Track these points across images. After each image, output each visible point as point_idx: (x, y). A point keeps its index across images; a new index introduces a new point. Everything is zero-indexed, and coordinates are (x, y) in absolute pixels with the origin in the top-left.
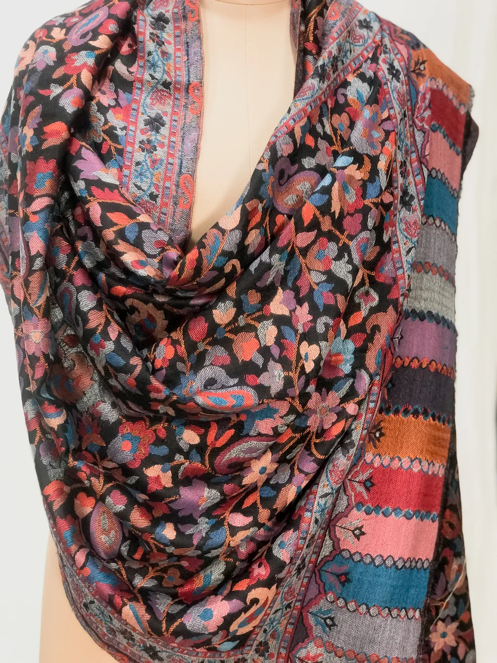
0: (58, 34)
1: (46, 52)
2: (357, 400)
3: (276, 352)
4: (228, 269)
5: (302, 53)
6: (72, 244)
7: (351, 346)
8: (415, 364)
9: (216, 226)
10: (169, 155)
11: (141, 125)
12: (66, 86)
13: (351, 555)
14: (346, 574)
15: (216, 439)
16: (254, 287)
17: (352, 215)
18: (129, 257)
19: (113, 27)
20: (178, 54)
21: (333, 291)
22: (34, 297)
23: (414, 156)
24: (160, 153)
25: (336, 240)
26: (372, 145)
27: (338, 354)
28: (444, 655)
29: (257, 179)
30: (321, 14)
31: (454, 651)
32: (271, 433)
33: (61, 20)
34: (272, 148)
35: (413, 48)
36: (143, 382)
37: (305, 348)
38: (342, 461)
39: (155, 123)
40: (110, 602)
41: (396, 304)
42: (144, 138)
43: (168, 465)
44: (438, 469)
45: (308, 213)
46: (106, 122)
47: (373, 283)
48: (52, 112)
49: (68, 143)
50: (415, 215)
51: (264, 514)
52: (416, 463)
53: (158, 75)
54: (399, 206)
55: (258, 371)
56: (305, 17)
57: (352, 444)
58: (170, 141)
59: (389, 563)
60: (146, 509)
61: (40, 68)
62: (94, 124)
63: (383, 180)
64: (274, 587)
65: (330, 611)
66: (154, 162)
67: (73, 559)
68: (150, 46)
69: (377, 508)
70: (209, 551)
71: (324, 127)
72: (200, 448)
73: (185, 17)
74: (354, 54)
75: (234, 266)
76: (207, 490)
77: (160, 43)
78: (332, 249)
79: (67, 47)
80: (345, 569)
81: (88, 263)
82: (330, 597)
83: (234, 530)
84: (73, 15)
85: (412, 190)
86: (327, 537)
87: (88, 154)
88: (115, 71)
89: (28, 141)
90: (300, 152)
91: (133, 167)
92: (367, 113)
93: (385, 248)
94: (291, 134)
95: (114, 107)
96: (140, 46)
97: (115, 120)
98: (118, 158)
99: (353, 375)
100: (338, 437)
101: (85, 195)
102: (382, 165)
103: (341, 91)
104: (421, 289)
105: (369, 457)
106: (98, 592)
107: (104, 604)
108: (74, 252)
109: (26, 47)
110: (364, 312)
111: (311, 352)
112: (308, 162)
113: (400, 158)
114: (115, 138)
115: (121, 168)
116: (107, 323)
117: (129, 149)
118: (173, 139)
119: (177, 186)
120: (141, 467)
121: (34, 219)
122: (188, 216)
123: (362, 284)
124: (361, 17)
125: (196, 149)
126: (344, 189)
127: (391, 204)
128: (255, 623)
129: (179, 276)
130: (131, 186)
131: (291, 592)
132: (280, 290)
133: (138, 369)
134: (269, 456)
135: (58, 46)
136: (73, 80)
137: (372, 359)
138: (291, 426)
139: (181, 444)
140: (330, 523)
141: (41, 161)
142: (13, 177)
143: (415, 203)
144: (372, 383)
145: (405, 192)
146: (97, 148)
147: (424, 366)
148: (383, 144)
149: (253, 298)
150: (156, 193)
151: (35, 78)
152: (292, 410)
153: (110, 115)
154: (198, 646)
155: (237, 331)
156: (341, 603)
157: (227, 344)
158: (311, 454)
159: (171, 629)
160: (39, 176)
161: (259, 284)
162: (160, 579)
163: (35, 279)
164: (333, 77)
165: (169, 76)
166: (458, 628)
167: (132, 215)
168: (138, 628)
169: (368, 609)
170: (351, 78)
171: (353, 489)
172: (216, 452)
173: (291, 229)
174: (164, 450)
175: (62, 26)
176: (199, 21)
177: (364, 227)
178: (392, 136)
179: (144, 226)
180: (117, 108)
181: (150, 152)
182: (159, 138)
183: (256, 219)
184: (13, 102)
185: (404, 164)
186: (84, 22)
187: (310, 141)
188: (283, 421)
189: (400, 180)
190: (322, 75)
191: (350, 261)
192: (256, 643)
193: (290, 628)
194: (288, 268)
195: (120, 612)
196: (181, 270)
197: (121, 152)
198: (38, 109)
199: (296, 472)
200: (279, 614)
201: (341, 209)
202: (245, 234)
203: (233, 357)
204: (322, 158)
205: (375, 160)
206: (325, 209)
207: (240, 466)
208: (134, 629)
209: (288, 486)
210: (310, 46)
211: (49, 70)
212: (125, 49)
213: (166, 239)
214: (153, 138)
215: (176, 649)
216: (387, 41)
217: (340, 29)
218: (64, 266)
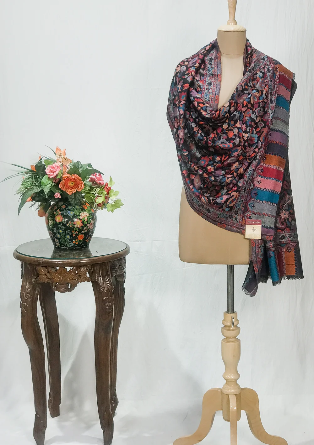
0: (186, 63)
1: (184, 67)
2: (258, 148)
3: (238, 135)
4: (226, 116)
5: (246, 66)
6: (190, 113)
7: (257, 136)
8: (275, 142)
9: (224, 106)
10: (213, 91)
11: (206, 84)
12: (189, 75)
13: (258, 188)
14: (257, 193)
15: (224, 159)
16: (232, 120)
17: (256, 104)
18: (204, 113)
19: (199, 61)
20: (215, 67)
21: (251, 121)
22: (181, 124)
23: (274, 91)
24: (211, 91)
25: (252, 110)
26: (262, 88)
27: (254, 138)
28: (285, 220)
29: (233, 96)
30: (251, 57)
31: (288, 219)
32: (237, 155)
33: (187, 60)
34: (237, 88)
35: (276, 65)
36: (207, 142)
37: (244, 134)
38: (255, 163)
39: (210, 84)
40: (199, 197)
41: (268, 126)
42: (207, 87)
43: (213, 165)
44: (282, 170)
45: (245, 103)
46: (198, 84)
47: (263, 121)
48: (185, 81)
49: (189, 89)
50: (273, 105)
51: (235, 175)
52: (275, 167)
53: (210, 73)
54: (270, 103)
55: (233, 140)
56: (247, 57)
57: (257, 159)
58: (213, 88)
59: (268, 190)
60: (207, 174)
61: (182, 71)
62: (195, 84)
63: (264, 96)
64: (238, 192)
65: (253, 203)
66: (209, 93)
67: (190, 187)
68: (209, 66)
69: (264, 177)
70: (222, 183)
71: (250, 84)
72: (221, 161)
73: (217, 59)
74: (259, 66)
75: (228, 115)
76: (222, 171)
77: (211, 65)
78: (251, 112)
79: (188, 66)
80: (256, 191)
81: (194, 117)
82: (253, 199)
83: (228, 178)
84: (190, 58)
85: (273, 99)
86: (252, 183)
87: (194, 91)
88: (200, 72)
89: (179, 88)
90: (244, 90)
91: (205, 94)
92: (261, 80)
93: (266, 113)
94: (242, 85)
95: (200, 80)
96: (206, 66)
97: (200, 83)
98: (201, 92)
99: (257, 142)
100: (253, 157)
101: (193, 100)
102: (264, 93)
103: (255, 75)
104: (276, 124)
105: (262, 164)
106: (196, 195)
107: (197, 198)
108: (190, 115)
109: (178, 66)
110: (260, 128)
111: (246, 135)
112: (246, 92)
113: (270, 91)
114: (200, 87)
115: (201, 94)
116: (198, 130)
117: (204, 90)
118: (214, 87)
119: (215, 98)
120: (206, 166)
121: (181, 106)
122: (218, 105)
123: (259, 121)
124: (262, 57)
125: (220, 90)
126: (254, 98)
127: (267, 102)
128: (234, 203)
129: (215, 116)
130: (204, 98)
131: (243, 197)
132: (239, 121)
133: (205, 140)
134: (237, 163)
135: (186, 66)
136: (190, 74)
137: (262, 139)
138: (242, 154)
139: (216, 161)
140: (252, 179)
141: (183, 92)
142: (175, 98)
143: (274, 102)
144: (262, 144)
145: (271, 100)
146: (196, 90)
147: (277, 143)
148: (265, 88)
149: (232, 123)
150: (210, 99)
151: (181, 74)
152: (242, 149)
153: (199, 82)
154: (219, 208)
155: (228, 130)
156: (256, 200)
157: (226, 134)
158: (247, 161)
159: (213, 202)
160: (183, 96)
161: (233, 119)
162: (210, 193)
163: (181, 120)
164: (253, 72)
165: (213, 73)
166: (289, 213)
167: (204, 104)
168: (205, 203)
169: (262, 202)
170: (258, 72)
171: (258, 171)
172: (224, 161)
173: (241, 107)
174: (212, 162)
175: (187, 61)
176: (221, 59)
177: (259, 107)
178: (267, 86)
179: (207, 107)
180: (201, 81)
181: (208, 90)
182: (211, 87)
183: (233, 104)
184: (174, 80)
185: (271, 93)
186: (193, 60)
187: (246, 87)
188: (240, 152)
189: (270, 97)
190: (250, 72)
191: (255, 114)
192: (234, 211)
193: (243, 208)
194: (241, 116)
195: (201, 199)
196: (215, 115)
197: (201, 91)
198: (182, 81)
199: (243, 165)
200: (240, 203)
201: (253, 102)
202: (230, 108)
203: (228, 137)
204: (249, 91)
205: (262, 91)
206: (249, 102)
207: (230, 165)
208: (204, 203)
209: (241, 168)
210: (248, 65)
211: (184, 72)
212: (202, 66)
213: (212, 109)
214: (209, 87)
215: (214, 209)
216: (268, 63)
217: (255, 60)
218: (188, 118)
